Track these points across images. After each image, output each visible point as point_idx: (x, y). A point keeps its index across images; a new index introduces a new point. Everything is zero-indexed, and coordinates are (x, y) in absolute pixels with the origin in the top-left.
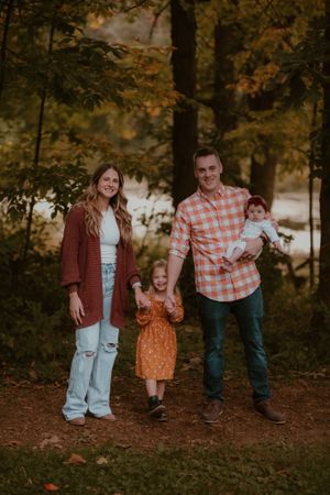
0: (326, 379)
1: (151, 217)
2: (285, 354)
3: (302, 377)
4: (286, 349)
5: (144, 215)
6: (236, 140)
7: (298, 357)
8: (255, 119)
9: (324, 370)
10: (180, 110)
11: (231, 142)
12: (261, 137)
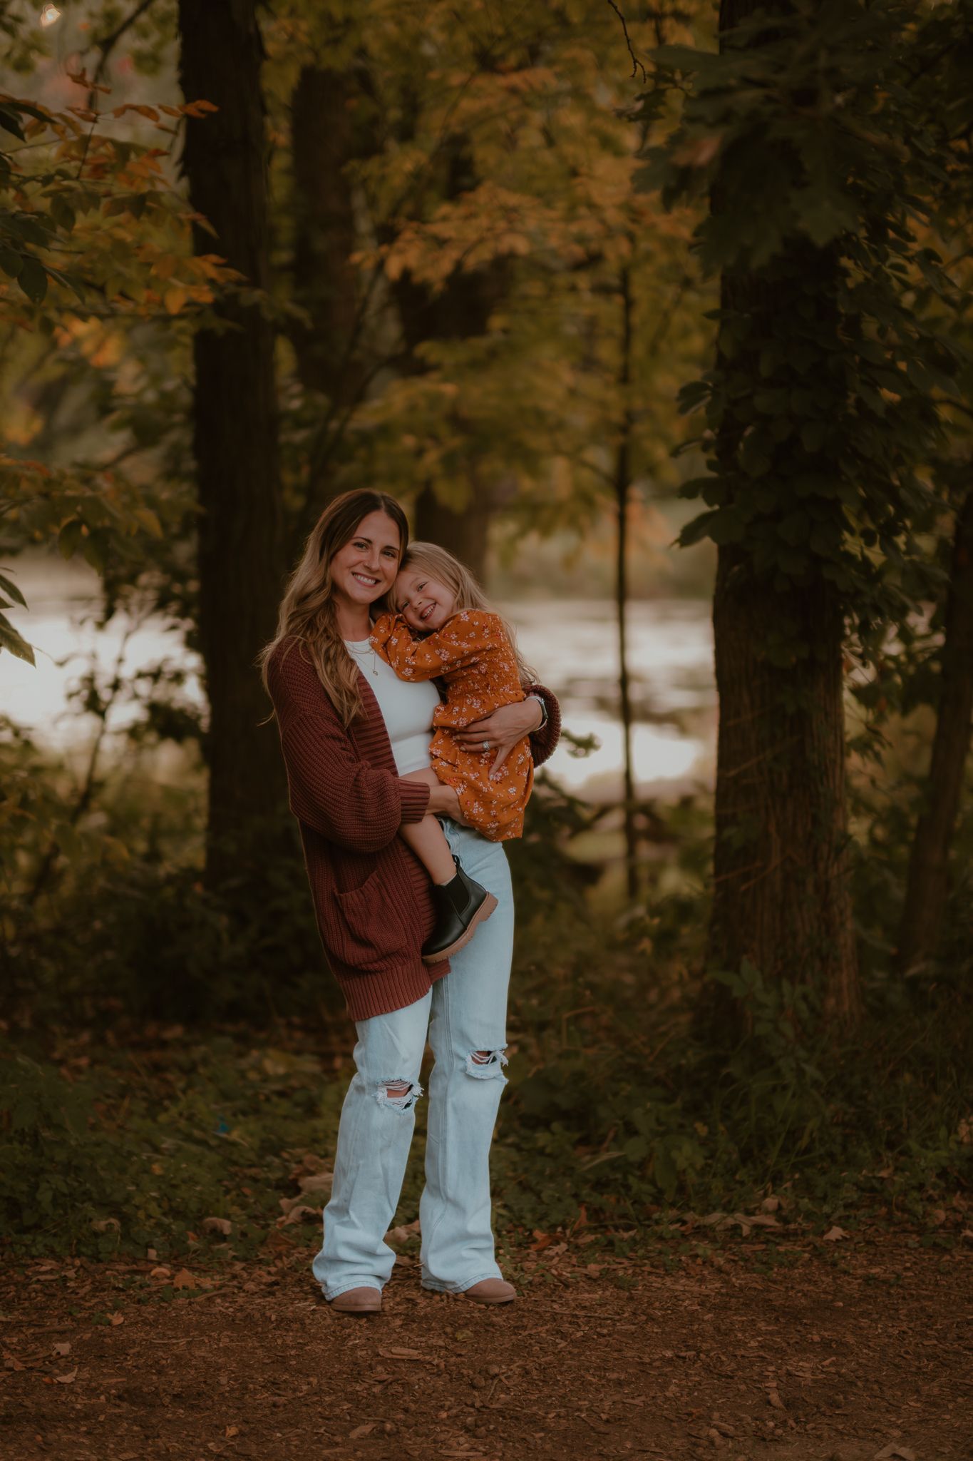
0: (786, 1235)
1: (116, 685)
2: (634, 1150)
3: (702, 1232)
4: (631, 1130)
5: (90, 680)
6: (385, 431)
7: (681, 1163)
8: (436, 367)
9: (771, 1202)
10: (219, 326)
11: (366, 439)
12: (458, 422)
